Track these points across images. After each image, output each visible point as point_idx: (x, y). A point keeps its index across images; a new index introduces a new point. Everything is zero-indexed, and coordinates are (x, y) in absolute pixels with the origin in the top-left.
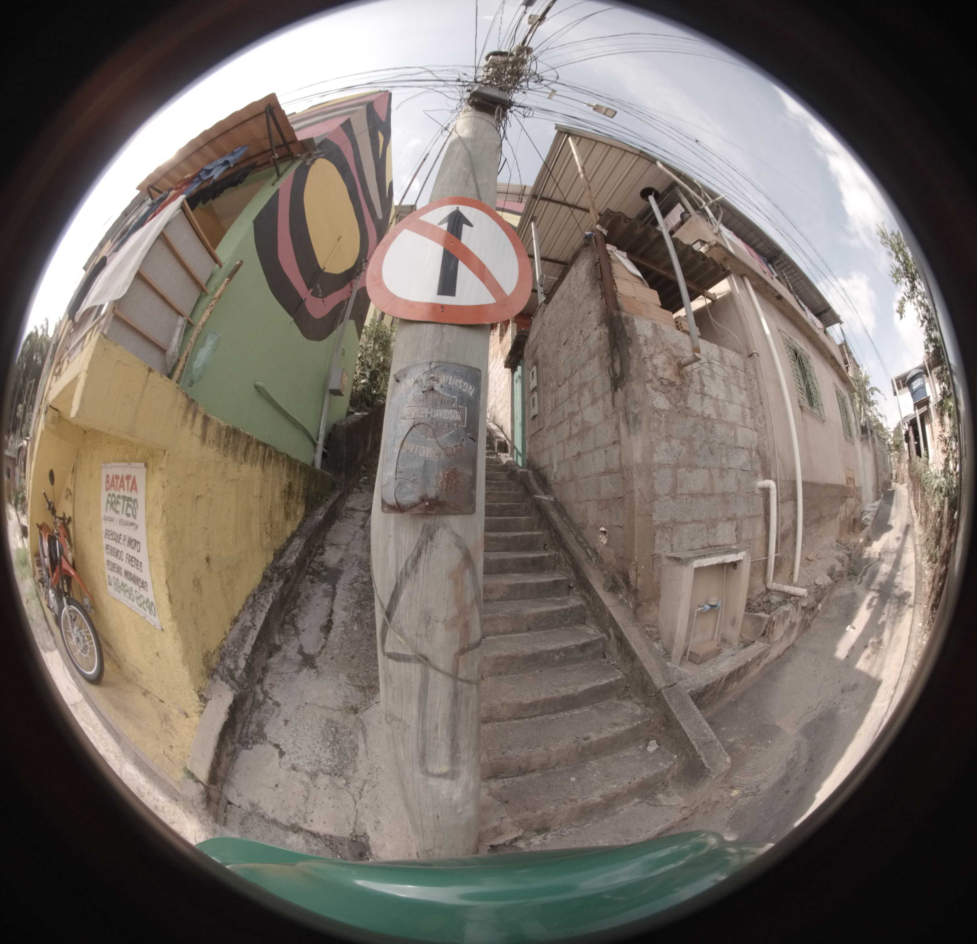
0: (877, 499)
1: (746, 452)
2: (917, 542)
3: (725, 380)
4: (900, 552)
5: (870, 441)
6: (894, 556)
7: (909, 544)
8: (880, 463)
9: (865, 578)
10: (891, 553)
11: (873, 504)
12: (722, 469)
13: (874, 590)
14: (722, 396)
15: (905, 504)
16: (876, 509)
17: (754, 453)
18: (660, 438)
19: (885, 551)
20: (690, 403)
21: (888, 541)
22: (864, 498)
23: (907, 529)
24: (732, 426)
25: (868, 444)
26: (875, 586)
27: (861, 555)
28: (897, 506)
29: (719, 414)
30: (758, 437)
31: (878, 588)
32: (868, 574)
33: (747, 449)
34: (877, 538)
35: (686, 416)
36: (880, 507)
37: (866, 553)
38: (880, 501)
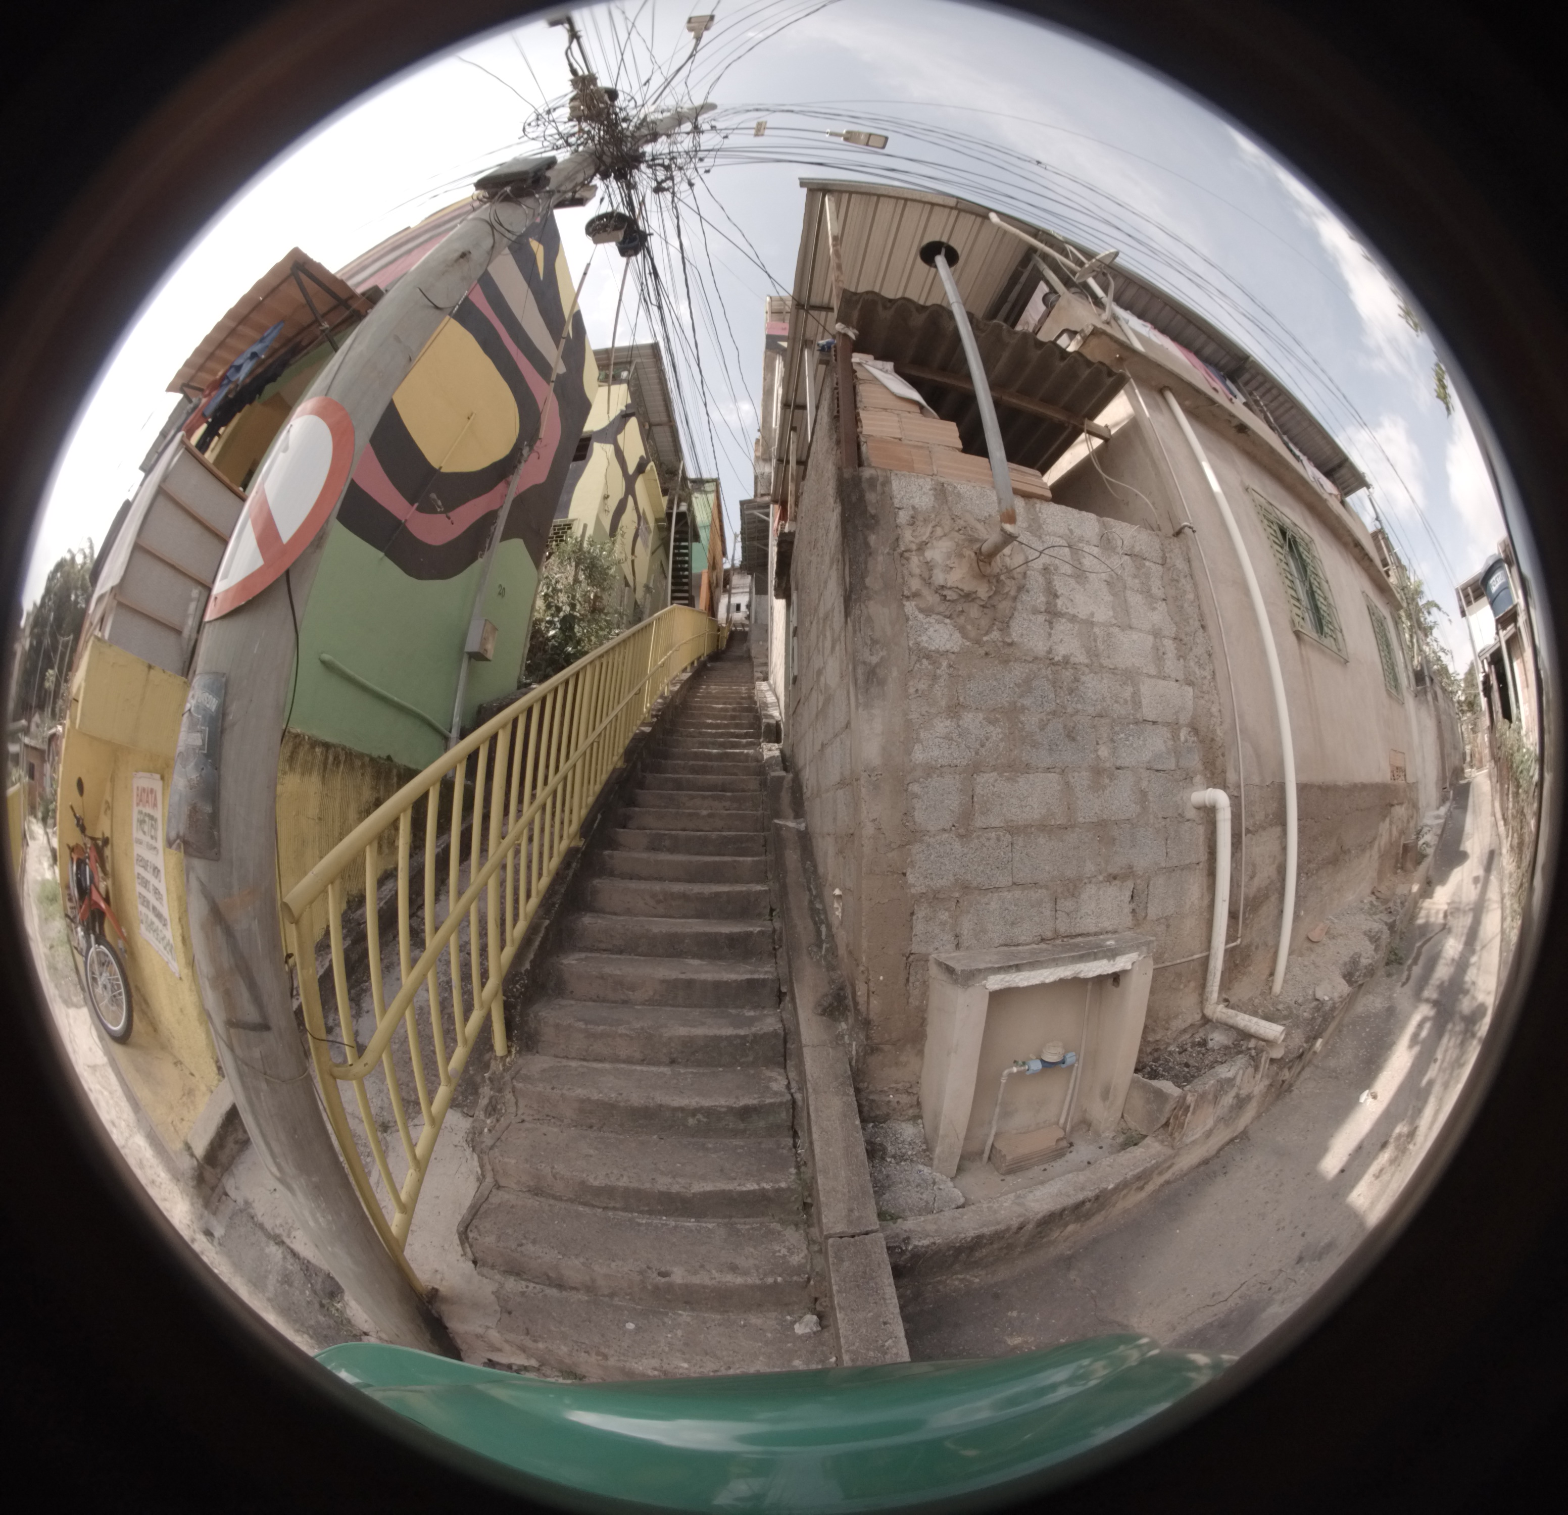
0: (1443, 800)
1: (1165, 732)
2: (1506, 890)
3: (1114, 584)
4: (1478, 909)
5: (1430, 697)
6: (1468, 920)
7: (1493, 894)
8: (1447, 735)
9: (1417, 970)
10: (1465, 912)
11: (1436, 813)
12: (1097, 771)
13: (1427, 1001)
14: (1103, 614)
15: (1486, 808)
16: (1442, 821)
17: (1183, 734)
18: (933, 711)
19: (1454, 910)
20: (1016, 632)
21: (1459, 887)
22: (1422, 803)
23: (1492, 856)
24: (1129, 676)
25: (1427, 702)
26: (1430, 992)
27: (1413, 917)
28: (1474, 812)
29: (1094, 654)
30: (1196, 697)
31: (1435, 996)
32: (1421, 962)
33: (1167, 724)
34: (1443, 880)
35: (1007, 662)
36: (1449, 816)
37: (1423, 913)
38: (1448, 804)
